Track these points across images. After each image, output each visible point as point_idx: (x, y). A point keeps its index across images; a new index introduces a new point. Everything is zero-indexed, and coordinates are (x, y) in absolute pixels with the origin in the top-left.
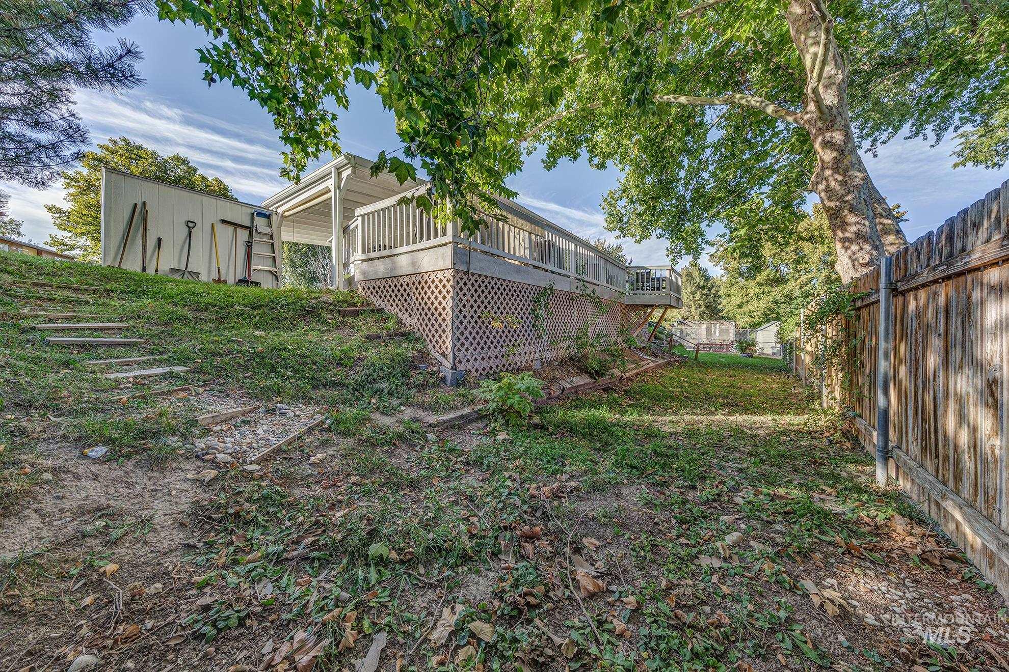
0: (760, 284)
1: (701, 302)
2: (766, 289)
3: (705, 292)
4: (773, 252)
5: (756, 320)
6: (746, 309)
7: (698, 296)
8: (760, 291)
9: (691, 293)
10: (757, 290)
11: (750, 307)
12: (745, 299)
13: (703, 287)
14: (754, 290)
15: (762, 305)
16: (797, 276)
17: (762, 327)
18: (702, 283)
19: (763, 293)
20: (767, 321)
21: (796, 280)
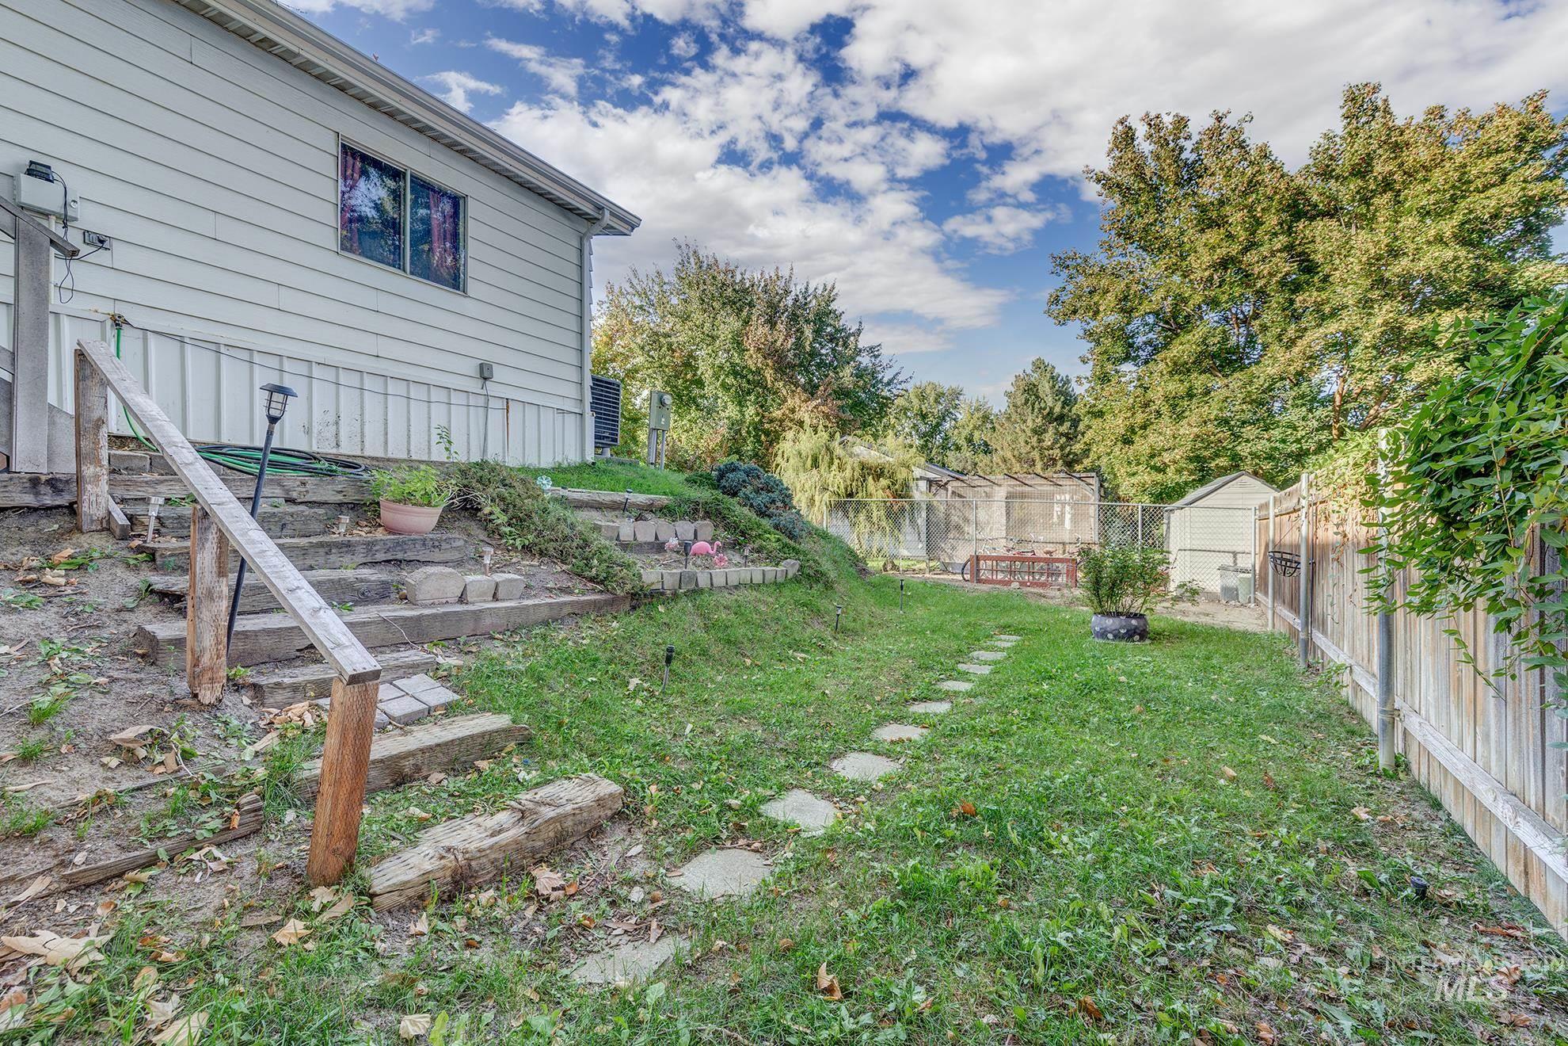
0: (1179, 369)
1: (1056, 453)
2: (1199, 381)
3: (1063, 429)
4: (1221, 252)
5: (1171, 477)
6: (1141, 446)
7: (1048, 438)
8: (1182, 389)
9: (1035, 431)
10: (1175, 387)
11: (1152, 439)
12: (1140, 418)
13: (1061, 419)
14: (1164, 386)
15: (1188, 430)
16: (1291, 331)
17: (1189, 497)
18: (1057, 410)
19: (1190, 395)
20: (1202, 481)
21: (1293, 342)
